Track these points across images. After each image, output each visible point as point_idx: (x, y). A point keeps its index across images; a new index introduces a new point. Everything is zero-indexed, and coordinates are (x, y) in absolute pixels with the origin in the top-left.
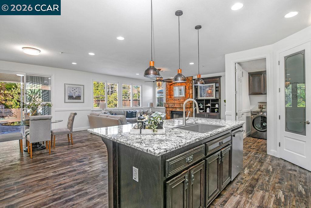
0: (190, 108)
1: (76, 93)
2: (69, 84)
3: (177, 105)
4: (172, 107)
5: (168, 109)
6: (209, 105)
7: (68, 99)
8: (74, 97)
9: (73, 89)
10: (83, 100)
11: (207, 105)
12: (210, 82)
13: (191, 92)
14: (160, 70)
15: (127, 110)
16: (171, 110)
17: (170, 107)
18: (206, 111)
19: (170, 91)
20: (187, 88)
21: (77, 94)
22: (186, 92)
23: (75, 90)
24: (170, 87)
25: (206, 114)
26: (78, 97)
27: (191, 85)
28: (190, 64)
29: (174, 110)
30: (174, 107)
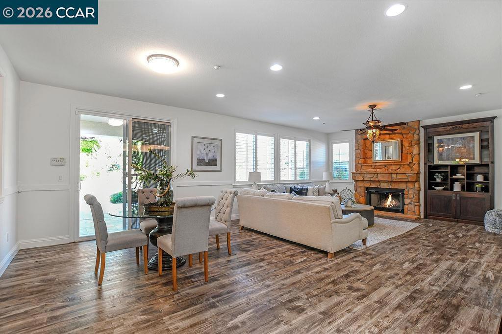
0: (416, 181)
1: (210, 153)
2: (200, 138)
3: (383, 177)
4: (372, 179)
5: (359, 184)
6: (459, 176)
7: (197, 165)
8: (207, 161)
9: (205, 147)
10: (220, 165)
11: (454, 177)
12: (465, 130)
13: (415, 151)
14: (375, 106)
15: (291, 186)
16: (367, 185)
17: (366, 179)
18: (452, 188)
19: (364, 151)
20: (406, 144)
21: (211, 156)
22: (402, 152)
23: (207, 147)
24: (365, 143)
25: (454, 195)
26: (213, 162)
27: (416, 137)
28: (461, 88)
29: (374, 186)
30: (377, 179)
